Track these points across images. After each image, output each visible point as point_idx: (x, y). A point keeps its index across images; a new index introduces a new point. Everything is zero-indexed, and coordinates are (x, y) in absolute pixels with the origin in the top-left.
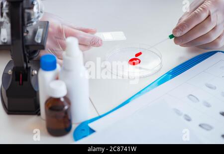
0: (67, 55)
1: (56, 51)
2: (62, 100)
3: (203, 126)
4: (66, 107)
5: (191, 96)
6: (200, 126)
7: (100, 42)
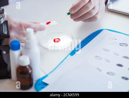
0: (27, 39)
1: (19, 38)
2: (28, 67)
3: (109, 73)
4: (30, 71)
5: (97, 57)
6: (107, 73)
7: (44, 28)
